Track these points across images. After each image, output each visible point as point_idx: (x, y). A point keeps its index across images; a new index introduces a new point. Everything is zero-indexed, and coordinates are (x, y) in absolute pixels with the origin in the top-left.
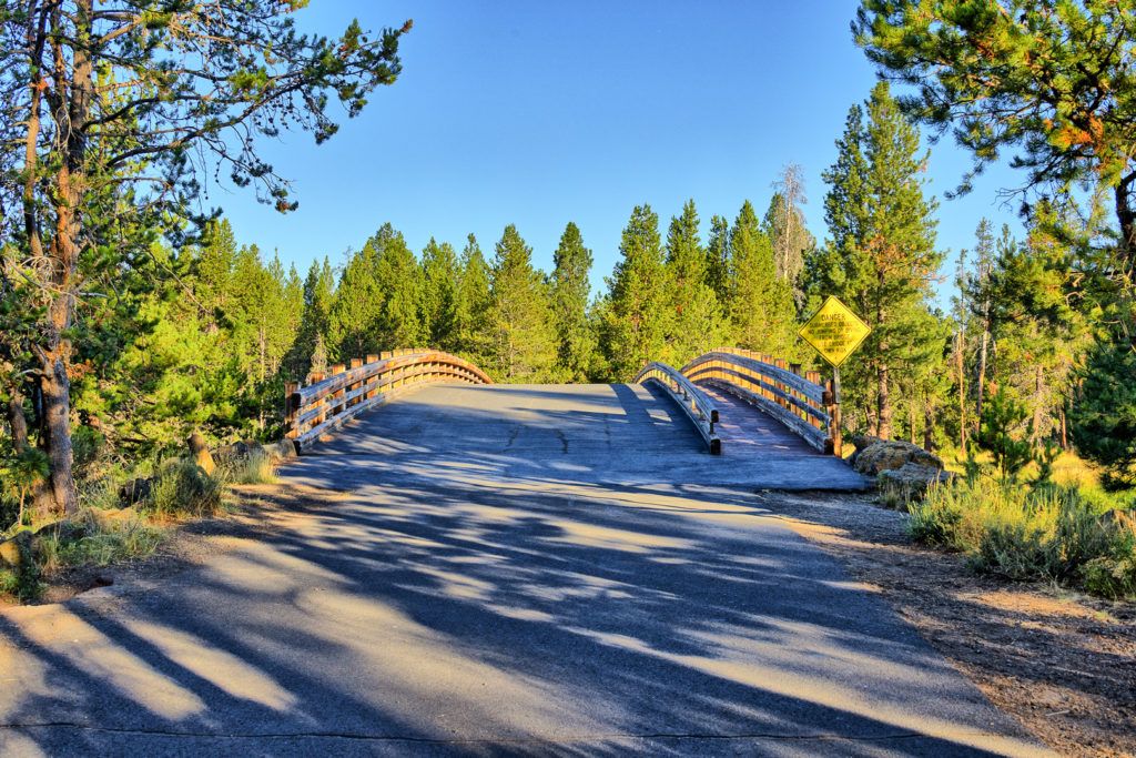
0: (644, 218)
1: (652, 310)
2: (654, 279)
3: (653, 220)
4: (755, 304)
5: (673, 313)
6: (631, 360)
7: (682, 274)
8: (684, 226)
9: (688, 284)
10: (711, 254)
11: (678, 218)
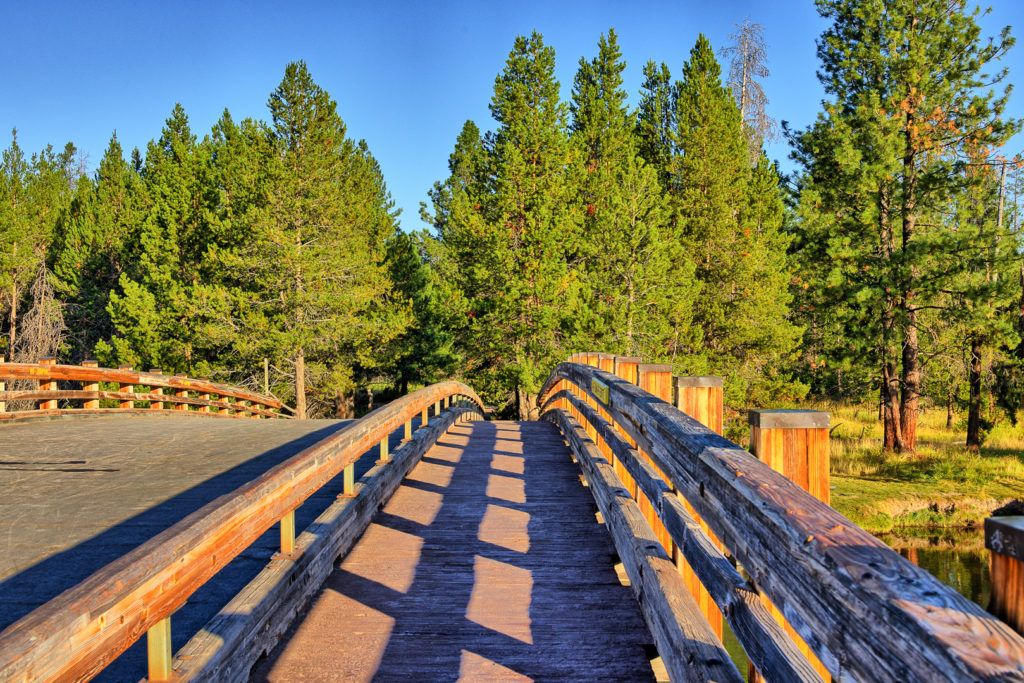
0: (532, 56)
1: (544, 210)
2: (548, 160)
3: (548, 58)
4: (720, 201)
5: (581, 218)
6: (507, 298)
7: (595, 150)
8: (598, 75)
9: (607, 169)
10: (644, 123)
11: (590, 62)
